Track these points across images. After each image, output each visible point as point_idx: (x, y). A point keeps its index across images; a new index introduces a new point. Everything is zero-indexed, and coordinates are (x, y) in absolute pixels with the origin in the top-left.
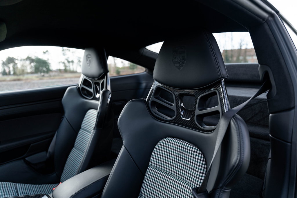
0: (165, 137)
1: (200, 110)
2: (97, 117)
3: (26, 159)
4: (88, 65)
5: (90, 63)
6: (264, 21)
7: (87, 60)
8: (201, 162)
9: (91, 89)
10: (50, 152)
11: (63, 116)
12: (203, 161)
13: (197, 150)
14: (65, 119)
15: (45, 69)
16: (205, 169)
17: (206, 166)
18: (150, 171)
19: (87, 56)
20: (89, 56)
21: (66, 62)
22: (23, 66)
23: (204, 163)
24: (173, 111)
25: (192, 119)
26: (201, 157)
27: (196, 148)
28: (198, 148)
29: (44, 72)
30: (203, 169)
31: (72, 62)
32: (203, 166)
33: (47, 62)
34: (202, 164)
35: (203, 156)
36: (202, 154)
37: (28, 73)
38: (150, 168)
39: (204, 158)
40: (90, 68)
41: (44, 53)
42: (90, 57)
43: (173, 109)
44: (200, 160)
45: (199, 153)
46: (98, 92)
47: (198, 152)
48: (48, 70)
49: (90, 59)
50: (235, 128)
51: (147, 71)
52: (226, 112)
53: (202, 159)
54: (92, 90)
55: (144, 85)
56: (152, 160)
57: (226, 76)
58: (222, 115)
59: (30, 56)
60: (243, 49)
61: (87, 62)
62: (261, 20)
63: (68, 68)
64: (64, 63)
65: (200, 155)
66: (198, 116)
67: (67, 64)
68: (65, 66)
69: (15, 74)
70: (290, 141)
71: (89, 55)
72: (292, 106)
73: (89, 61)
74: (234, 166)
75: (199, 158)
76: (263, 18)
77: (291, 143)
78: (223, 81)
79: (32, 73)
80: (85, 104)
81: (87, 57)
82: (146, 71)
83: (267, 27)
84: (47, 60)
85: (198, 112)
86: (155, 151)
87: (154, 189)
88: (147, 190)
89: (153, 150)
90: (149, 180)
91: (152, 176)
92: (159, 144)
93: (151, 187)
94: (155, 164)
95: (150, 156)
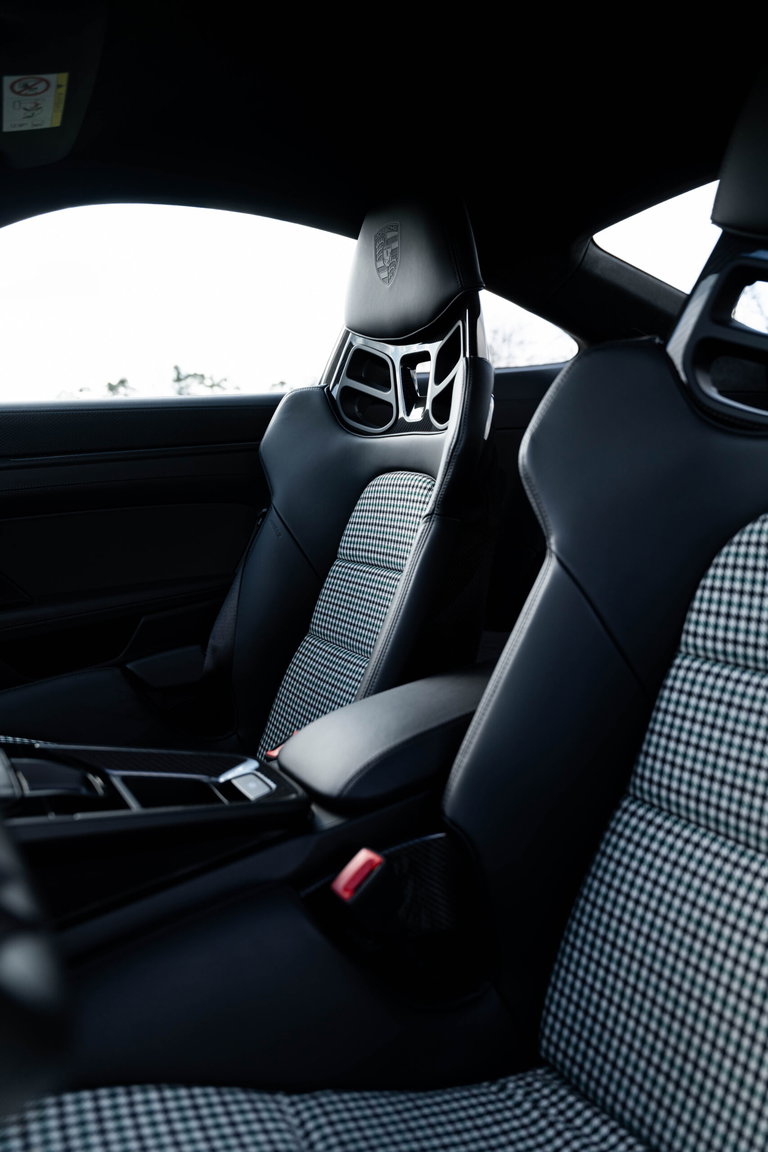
3: (129, 666)
10: (215, 650)
11: (266, 509)
14: (273, 516)
18: (684, 673)
38: (686, 663)
40: (391, 287)
54: (388, 395)
56: (702, 623)
86: (714, 577)
87: (717, 754)
88: (673, 764)
89: (703, 574)
90: (684, 718)
91: (700, 697)
92: (739, 544)
93: (697, 747)
94: (715, 639)
95: (688, 608)
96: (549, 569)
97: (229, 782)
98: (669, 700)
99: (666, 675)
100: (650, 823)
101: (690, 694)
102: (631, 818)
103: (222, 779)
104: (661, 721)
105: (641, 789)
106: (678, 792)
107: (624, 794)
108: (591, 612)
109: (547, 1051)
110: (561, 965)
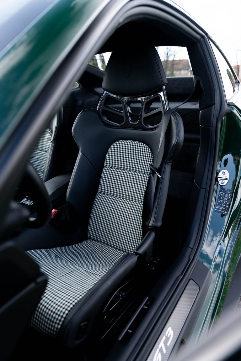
0: (117, 141)
1: (146, 113)
6: (198, 41)
8: (149, 153)
12: (150, 152)
13: (145, 145)
16: (152, 158)
17: (152, 156)
18: (105, 170)
23: (151, 154)
24: (123, 117)
25: (140, 122)
26: (148, 150)
27: (144, 144)
28: (146, 144)
30: (150, 158)
32: (150, 156)
34: (150, 155)
35: (149, 149)
36: (149, 148)
38: (105, 168)
39: (150, 151)
43: (123, 116)
44: (148, 152)
45: (147, 148)
47: (146, 146)
50: (174, 120)
51: (81, 87)
52: (167, 110)
53: (149, 151)
56: (106, 161)
57: (167, 83)
58: (164, 114)
60: (170, 61)
62: (196, 40)
65: (148, 149)
66: (144, 118)
70: (211, 126)
72: (213, 103)
74: (174, 144)
75: (147, 151)
76: (197, 39)
77: (212, 127)
78: (164, 87)
83: (199, 46)
85: (144, 115)
86: (109, 153)
87: (111, 183)
88: (105, 186)
89: (107, 153)
90: (106, 178)
91: (108, 174)
92: (112, 147)
93: (108, 182)
94: (109, 164)
95: (105, 159)
96: (80, 154)
97: (22, 203)
98: (103, 175)
99: (102, 171)
100: (102, 196)
101: (106, 174)
102: (99, 196)
103: (21, 202)
104: (102, 179)
105: (100, 191)
106: (106, 190)
107: (97, 192)
108: (89, 162)
109: (89, 236)
110: (90, 222)
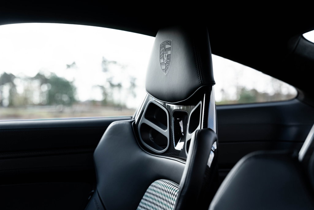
2: (179, 199)
4: (164, 67)
5: (168, 64)
7: (161, 57)
9: (165, 128)
11: (93, 191)
15: (65, 98)
19: (161, 48)
20: (167, 46)
21: (107, 86)
22: (27, 90)
29: (64, 103)
31: (119, 86)
33: (71, 84)
37: (34, 105)
40: (167, 75)
41: (69, 66)
42: (169, 49)
46: (180, 136)
48: (72, 101)
49: (169, 53)
51: (302, 97)
54: (166, 132)
55: (293, 131)
59: (42, 73)
61: (162, 61)
63: (109, 99)
64: (102, 87)
67: (109, 90)
68: (105, 94)
69: (11, 105)
71: (169, 43)
73: (165, 58)
79: (41, 105)
80: (145, 164)
81: (163, 49)
82: (297, 97)
84: (72, 82)
